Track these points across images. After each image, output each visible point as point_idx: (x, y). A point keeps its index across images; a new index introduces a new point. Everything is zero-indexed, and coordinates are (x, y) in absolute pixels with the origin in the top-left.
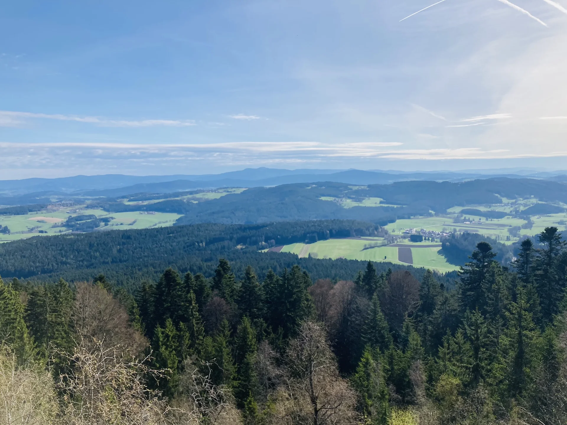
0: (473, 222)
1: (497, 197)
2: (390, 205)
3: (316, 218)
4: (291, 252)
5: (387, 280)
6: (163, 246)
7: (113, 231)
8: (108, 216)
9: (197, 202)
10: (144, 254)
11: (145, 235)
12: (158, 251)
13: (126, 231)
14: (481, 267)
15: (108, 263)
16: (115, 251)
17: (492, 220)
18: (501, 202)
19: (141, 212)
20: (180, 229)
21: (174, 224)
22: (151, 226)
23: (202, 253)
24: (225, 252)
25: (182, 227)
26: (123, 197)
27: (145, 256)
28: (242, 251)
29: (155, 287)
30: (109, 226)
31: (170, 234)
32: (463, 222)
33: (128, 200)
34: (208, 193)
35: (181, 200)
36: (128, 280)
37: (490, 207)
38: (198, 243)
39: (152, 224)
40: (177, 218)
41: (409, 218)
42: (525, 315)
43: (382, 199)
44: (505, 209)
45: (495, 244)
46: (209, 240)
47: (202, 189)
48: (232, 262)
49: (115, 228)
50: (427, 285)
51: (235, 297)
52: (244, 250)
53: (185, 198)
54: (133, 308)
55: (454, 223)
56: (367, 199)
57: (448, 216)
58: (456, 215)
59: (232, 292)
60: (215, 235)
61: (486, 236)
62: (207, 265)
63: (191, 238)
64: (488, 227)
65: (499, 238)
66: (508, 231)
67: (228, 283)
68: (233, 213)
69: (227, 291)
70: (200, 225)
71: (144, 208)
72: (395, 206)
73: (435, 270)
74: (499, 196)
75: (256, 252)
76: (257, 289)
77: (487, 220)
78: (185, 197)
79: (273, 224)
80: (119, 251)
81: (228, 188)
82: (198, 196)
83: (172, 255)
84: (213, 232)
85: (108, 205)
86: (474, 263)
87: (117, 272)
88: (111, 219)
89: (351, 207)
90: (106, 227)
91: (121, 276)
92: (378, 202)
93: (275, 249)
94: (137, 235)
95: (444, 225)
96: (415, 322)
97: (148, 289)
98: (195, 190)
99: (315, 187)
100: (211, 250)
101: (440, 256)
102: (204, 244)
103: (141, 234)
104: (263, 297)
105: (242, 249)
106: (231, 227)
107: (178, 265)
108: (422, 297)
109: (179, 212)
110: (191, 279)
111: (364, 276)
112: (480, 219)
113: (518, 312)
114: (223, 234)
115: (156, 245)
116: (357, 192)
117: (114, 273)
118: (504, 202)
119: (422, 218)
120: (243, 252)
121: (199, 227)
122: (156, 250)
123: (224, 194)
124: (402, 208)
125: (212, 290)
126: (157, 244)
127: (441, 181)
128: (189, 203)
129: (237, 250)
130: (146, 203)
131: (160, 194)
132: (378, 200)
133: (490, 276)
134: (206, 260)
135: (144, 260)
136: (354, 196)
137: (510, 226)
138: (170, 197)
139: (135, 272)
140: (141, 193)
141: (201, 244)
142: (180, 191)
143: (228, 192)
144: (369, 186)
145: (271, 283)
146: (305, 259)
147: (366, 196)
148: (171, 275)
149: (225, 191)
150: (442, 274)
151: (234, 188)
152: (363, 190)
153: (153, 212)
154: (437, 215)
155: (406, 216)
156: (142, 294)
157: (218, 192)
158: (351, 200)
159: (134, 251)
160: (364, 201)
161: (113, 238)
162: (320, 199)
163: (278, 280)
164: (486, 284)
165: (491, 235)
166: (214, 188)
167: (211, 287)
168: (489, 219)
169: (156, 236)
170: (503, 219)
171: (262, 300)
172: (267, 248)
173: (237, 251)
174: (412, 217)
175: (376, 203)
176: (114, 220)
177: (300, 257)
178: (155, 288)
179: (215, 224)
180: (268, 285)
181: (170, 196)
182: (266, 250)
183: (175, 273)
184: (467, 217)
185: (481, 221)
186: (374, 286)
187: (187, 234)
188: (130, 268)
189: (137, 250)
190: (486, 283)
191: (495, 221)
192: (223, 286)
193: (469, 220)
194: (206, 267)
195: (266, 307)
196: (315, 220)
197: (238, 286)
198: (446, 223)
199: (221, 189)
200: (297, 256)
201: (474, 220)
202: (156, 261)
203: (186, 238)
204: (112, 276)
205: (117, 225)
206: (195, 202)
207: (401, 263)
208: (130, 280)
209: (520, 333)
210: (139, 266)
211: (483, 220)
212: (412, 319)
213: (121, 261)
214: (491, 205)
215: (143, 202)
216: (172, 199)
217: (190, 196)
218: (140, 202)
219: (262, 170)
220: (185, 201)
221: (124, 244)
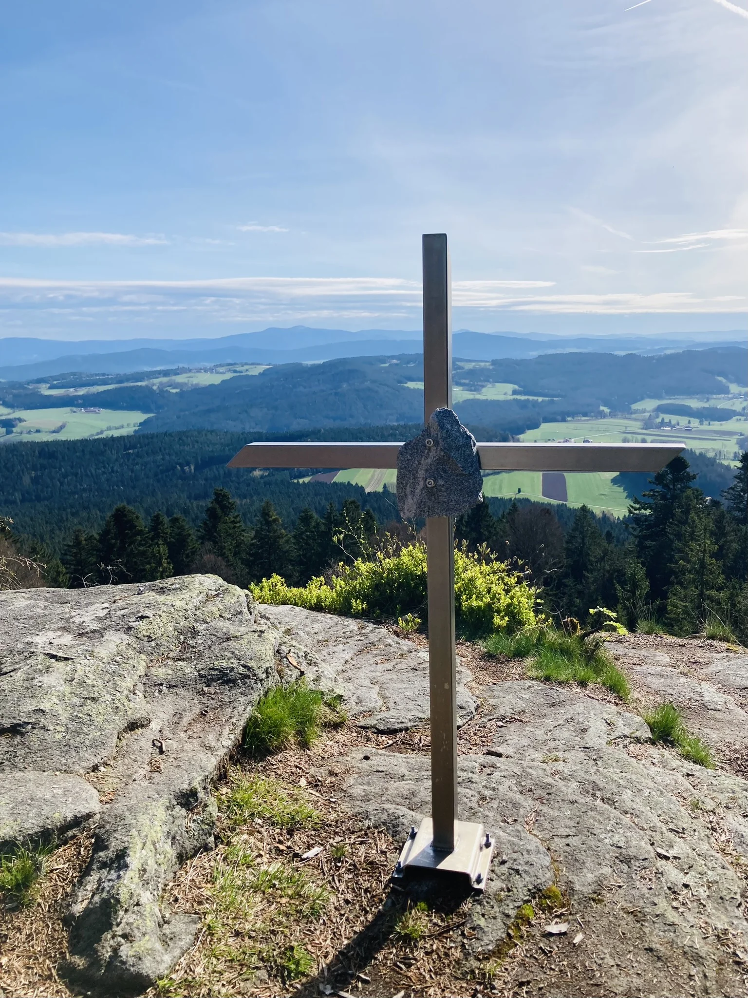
0: (678, 427)
1: (721, 382)
2: (531, 398)
3: (397, 420)
4: (351, 483)
5: (508, 522)
6: (117, 472)
7: (21, 443)
8: (11, 417)
9: (178, 390)
10: (81, 485)
11: (83, 451)
12: (108, 480)
13: (47, 444)
14: (669, 499)
15: (14, 502)
16: (26, 480)
17: (709, 424)
18: (726, 391)
19: (75, 409)
20: (146, 441)
21: (135, 431)
22: (93, 435)
23: (189, 484)
24: (232, 482)
25: (152, 436)
26: (40, 381)
27: (84, 490)
28: (262, 481)
29: (98, 537)
30: (13, 435)
31: (129, 449)
32: (659, 428)
33: (48, 385)
34: (198, 374)
35: (147, 386)
36: (53, 533)
37: (708, 400)
38: (182, 466)
39: (95, 432)
40: (142, 421)
41: (564, 420)
42: (711, 564)
43: (516, 387)
44: (734, 404)
45: (713, 465)
46: (201, 460)
47: (186, 366)
48: (244, 501)
49: (26, 438)
50: (581, 533)
51: (244, 556)
52: (266, 479)
53: (156, 383)
54: (58, 573)
55: (643, 429)
56: (490, 385)
57: (634, 416)
58: (648, 415)
59: (238, 546)
60: (212, 451)
61: (698, 452)
62: (198, 507)
63: (167, 457)
64: (702, 436)
65: (720, 456)
66: (737, 443)
67: (231, 531)
68: (246, 412)
69: (229, 544)
70: (184, 432)
71: (80, 401)
72: (540, 399)
73: (606, 512)
74: (724, 381)
75: (290, 484)
76: (282, 541)
77: (701, 423)
78: (156, 381)
79: (319, 431)
80: (35, 481)
81: (235, 364)
82: (180, 379)
83: (134, 488)
84: (208, 446)
85: (11, 396)
86: (657, 492)
87: (32, 519)
88: (17, 422)
89: (461, 400)
90: (10, 436)
91: (40, 525)
92: (511, 392)
93: (322, 477)
94: (66, 451)
95: (625, 433)
96: (555, 595)
97: (84, 542)
98: (174, 367)
99: (397, 364)
100: (206, 480)
101: (615, 487)
102: (192, 468)
103: (74, 448)
104: (294, 554)
105: (262, 477)
106: (241, 436)
107: (145, 506)
108: (570, 553)
109: (145, 410)
110: (162, 523)
111: (468, 516)
112: (689, 422)
113: (699, 559)
114: (227, 449)
115: (103, 469)
116: (472, 373)
117: (27, 519)
118: (732, 392)
119: (585, 420)
120: (265, 484)
121: (182, 436)
122: (103, 478)
123: (229, 376)
124: (552, 402)
125: (202, 543)
126: (104, 467)
127: (622, 353)
128: (162, 393)
129: (254, 479)
130: (82, 392)
131: (108, 375)
132: (510, 387)
133: (681, 512)
134: (197, 498)
135: (82, 498)
136: (467, 381)
137: (741, 434)
138: (128, 380)
139: (65, 519)
140: (74, 374)
141: (186, 468)
142: (147, 369)
143: (235, 371)
144: (494, 362)
145: (306, 531)
146: (375, 494)
147: (488, 381)
148: (125, 516)
149: (229, 371)
150: (619, 518)
151: (246, 364)
152: (482, 370)
153: (97, 410)
154: (612, 415)
155: (559, 418)
156: (75, 551)
157: (218, 373)
158: (461, 388)
159: (62, 479)
160: (484, 390)
161: (23, 456)
162: (406, 385)
163: (318, 524)
164: (675, 527)
165: (707, 450)
166: (208, 365)
167: (199, 538)
168: (706, 423)
169: (102, 453)
170: (729, 421)
171: (291, 561)
172: (308, 475)
173: (254, 481)
174: (569, 419)
175: (505, 394)
176: (23, 424)
177: (367, 490)
178: (97, 541)
179: (212, 432)
180: (302, 533)
181: (128, 378)
182: (307, 480)
183: (134, 513)
184: (667, 418)
185: (692, 425)
186: (486, 533)
187: (160, 449)
188: (56, 511)
189: (69, 478)
190: (676, 525)
191: (716, 426)
192: (220, 536)
193: (669, 424)
194: (198, 509)
195: (298, 571)
196: (396, 424)
197: (249, 536)
198: (629, 430)
199: (221, 366)
200: (362, 488)
201: (678, 425)
202: (104, 499)
203: (159, 457)
204: (22, 526)
205: (29, 432)
206: (174, 391)
207: (546, 500)
208: (57, 532)
209: (701, 594)
210: (72, 507)
211: (695, 423)
212: (552, 590)
213: (39, 499)
214: (710, 396)
215: (76, 391)
216: (132, 384)
217: (165, 380)
218: (72, 390)
219: (299, 332)
220: (155, 388)
221: (43, 467)
